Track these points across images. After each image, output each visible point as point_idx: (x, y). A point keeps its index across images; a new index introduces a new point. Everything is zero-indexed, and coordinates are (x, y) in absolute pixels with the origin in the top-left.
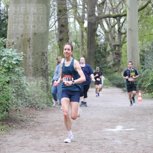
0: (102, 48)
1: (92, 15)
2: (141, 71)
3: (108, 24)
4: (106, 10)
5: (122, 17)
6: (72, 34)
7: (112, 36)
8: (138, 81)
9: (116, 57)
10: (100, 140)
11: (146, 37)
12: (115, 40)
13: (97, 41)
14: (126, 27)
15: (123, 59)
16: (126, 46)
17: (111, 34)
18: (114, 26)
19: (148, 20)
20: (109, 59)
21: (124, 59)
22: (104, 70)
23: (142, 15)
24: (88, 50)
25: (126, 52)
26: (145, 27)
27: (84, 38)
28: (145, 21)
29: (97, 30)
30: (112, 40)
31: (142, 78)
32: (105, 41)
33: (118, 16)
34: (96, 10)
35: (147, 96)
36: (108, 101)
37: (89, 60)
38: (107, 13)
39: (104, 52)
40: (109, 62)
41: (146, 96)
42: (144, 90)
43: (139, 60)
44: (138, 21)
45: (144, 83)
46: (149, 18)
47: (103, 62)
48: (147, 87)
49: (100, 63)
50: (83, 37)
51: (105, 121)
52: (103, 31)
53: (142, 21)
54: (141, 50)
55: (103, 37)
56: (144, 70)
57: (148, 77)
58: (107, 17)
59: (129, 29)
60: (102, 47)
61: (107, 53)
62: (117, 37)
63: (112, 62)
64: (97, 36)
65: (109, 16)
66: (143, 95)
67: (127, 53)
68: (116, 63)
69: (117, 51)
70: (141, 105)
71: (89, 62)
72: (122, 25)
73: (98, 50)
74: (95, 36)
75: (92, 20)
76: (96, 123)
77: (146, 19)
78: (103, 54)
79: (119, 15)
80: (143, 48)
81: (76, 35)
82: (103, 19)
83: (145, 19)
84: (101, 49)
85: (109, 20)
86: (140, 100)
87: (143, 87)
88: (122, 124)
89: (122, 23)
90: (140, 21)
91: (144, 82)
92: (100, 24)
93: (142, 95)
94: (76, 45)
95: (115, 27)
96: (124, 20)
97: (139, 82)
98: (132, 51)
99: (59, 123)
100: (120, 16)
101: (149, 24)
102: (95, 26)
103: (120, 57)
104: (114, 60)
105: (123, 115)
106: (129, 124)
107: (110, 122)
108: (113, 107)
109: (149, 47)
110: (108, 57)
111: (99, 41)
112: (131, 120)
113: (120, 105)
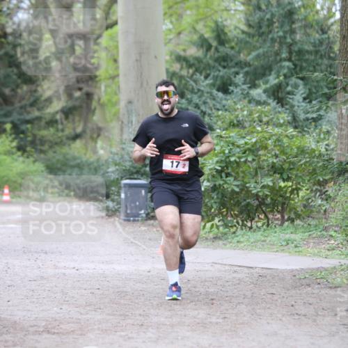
9: (78, 81)
13: (2, 20)
15: (103, 91)
16: (113, 38)
20: (49, 88)
21: (109, 90)
22: (29, 134)
25: (116, 61)
36: (46, 253)
40: (49, 100)
47: (24, 99)
49: (12, 104)
51: (31, 329)
54: (171, 56)
55: (26, 4)
62: (78, 1)
63: (59, 99)
67: (117, 68)
68: (77, 103)
73: (6, 54)
80: (182, 47)
84: (19, 50)
88: (100, 341)
98: (137, 60)
103: (90, 83)
104: (69, 91)
105: (102, 307)
106: (129, 338)
107: (54, 333)
108: (64, 274)
109: (204, 44)
110: (43, 80)
111: (8, 19)
112: (133, 325)
113: (92, 266)
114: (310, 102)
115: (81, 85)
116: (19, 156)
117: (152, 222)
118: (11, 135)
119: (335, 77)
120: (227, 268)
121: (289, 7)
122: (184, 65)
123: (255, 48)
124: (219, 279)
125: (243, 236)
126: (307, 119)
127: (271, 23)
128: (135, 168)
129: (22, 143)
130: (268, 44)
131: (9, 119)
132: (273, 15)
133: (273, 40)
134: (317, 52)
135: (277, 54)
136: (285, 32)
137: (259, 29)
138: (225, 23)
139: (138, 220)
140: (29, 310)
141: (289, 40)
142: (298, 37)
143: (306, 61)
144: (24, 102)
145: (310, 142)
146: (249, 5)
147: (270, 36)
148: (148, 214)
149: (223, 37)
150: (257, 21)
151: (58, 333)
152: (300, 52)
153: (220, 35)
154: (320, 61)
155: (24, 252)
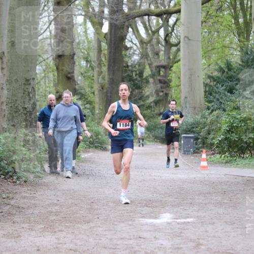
0: (136, 71)
1: (117, 11)
2: (207, 114)
3: (146, 28)
4: (144, 3)
5: (173, 15)
6: (81, 45)
7: (153, 50)
8: (200, 133)
9: (161, 88)
10: (131, 239)
11: (215, 51)
12: (159, 57)
13: (126, 59)
14: (180, 33)
15: (173, 92)
16: (178, 68)
17: (153, 45)
18: (158, 31)
19: (220, 20)
20: (148, 91)
21: (176, 92)
23: (208, 12)
24: (109, 75)
25: (179, 78)
26: (214, 34)
27: (103, 52)
28: (214, 23)
29: (126, 38)
30: (153, 57)
31: (208, 127)
32: (141, 58)
33: (165, 14)
34: (124, 2)
35: (217, 159)
36: (146, 169)
37: (111, 93)
38: (145, 7)
39: (139, 79)
40: (148, 97)
41: (215, 159)
42: (211, 148)
43: (203, 93)
44: (202, 23)
45: (211, 136)
46: (222, 18)
47: (134, 97)
48: (217, 143)
50: (100, 50)
51: (139, 205)
52: (136, 40)
53: (209, 22)
54: (206, 75)
55: (137, 52)
56: (212, 111)
57: (219, 125)
58: (145, 15)
59: (185, 37)
60: (135, 69)
61: (144, 81)
62: (162, 50)
63: (152, 96)
64: (127, 48)
65: (149, 14)
66: (210, 158)
67: (180, 81)
68: (161, 98)
69: (163, 76)
70: (205, 176)
71: (111, 97)
72: (173, 30)
73: (128, 75)
74: (123, 49)
75: (117, 20)
76: (125, 209)
77: (217, 19)
78: (136, 82)
79: (167, 11)
80: (211, 72)
81: (87, 47)
82: (137, 19)
83: (214, 18)
84: (134, 73)
85: (149, 20)
86: (204, 167)
87: (209, 142)
88: (171, 211)
89: (171, 26)
90: (205, 22)
91: (212, 133)
92: (132, 28)
93: (208, 157)
94: (87, 66)
95: (159, 33)
96: (175, 21)
97: (202, 134)
98: (189, 78)
99: (56, 208)
100: (169, 13)
101: (222, 28)
102: (121, 30)
103: (167, 88)
104: (157, 92)
105: (172, 195)
106: (185, 210)
107: (150, 207)
108: (154, 179)
109: (221, 70)
110: (145, 87)
111: (129, 59)
112: (187, 203)
113: (168, 175)
115: (163, 90)
117: (196, 154)
120: (232, 177)
122: (212, 80)
124: (228, 182)
125: (239, 161)
128: (188, 129)
137: (247, 63)
138: (231, 60)
139: (189, 154)
140: (138, 196)
144: (136, 98)
146: (242, 52)
148: (194, 151)
149: (230, 67)
150: (246, 59)
153: (229, 66)
155: (136, 168)
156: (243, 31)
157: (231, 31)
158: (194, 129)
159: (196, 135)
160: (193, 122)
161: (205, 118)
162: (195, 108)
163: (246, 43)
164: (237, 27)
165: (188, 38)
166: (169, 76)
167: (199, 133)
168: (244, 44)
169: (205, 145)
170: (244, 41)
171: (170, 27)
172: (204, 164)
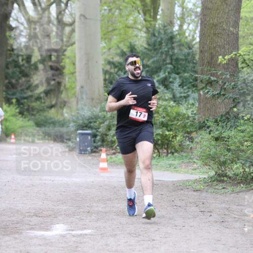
0: (22, 56)
3: (34, 4)
8: (99, 128)
9: (53, 75)
11: (117, 32)
13: (11, 41)
14: (75, 10)
15: (67, 81)
16: (73, 52)
20: (37, 79)
21: (70, 80)
22: (26, 105)
25: (74, 64)
26: (115, 12)
29: (10, 16)
31: (108, 121)
35: (119, 159)
39: (26, 65)
40: (37, 86)
41: (117, 159)
42: (112, 147)
43: (102, 82)
47: (22, 85)
49: (16, 88)
51: (27, 214)
54: (105, 60)
59: (81, 15)
61: (33, 67)
63: (42, 85)
64: (11, 29)
66: (111, 158)
67: (75, 68)
68: (52, 88)
69: (55, 62)
70: (105, 180)
73: (13, 60)
74: (7, 29)
76: (9, 219)
78: (23, 68)
80: (111, 57)
84: (20, 59)
86: (103, 169)
87: (110, 140)
88: (66, 221)
89: (65, 2)
92: (18, 4)
93: (109, 157)
97: (101, 130)
98: (86, 64)
101: (124, 4)
102: (5, 7)
103: (60, 76)
104: (48, 81)
105: (66, 202)
106: (81, 219)
107: (40, 217)
108: (45, 184)
109: (123, 54)
110: (34, 74)
111: (14, 41)
112: (84, 212)
113: (61, 179)
114: (183, 87)
115: (55, 78)
116: (20, 117)
117: (94, 154)
118: (16, 105)
119: (196, 75)
121: (170, 35)
122: (112, 66)
123: (152, 57)
126: (181, 97)
127: (160, 43)
128: (85, 124)
129: (22, 110)
130: (159, 55)
131: (14, 97)
132: (162, 39)
133: (162, 53)
134: (186, 59)
135: (164, 60)
136: (169, 49)
137: (154, 46)
138: (135, 43)
139: (86, 153)
140: (25, 204)
141: (171, 53)
142: (176, 51)
143: (180, 64)
144: (23, 87)
145: (183, 109)
146: (149, 33)
147: (160, 51)
148: (92, 150)
150: (153, 42)
151: (42, 217)
152: (177, 60)
153: (133, 50)
154: (188, 64)
156: (149, 8)
157: (136, 9)
158: (92, 124)
159: (94, 131)
160: (90, 115)
161: (104, 111)
162: (93, 99)
163: (153, 23)
164: (143, 3)
165: (84, 16)
166: (62, 62)
167: (97, 129)
168: (151, 24)
169: (105, 144)
170: (151, 21)
171: (63, 3)
172: (104, 165)
